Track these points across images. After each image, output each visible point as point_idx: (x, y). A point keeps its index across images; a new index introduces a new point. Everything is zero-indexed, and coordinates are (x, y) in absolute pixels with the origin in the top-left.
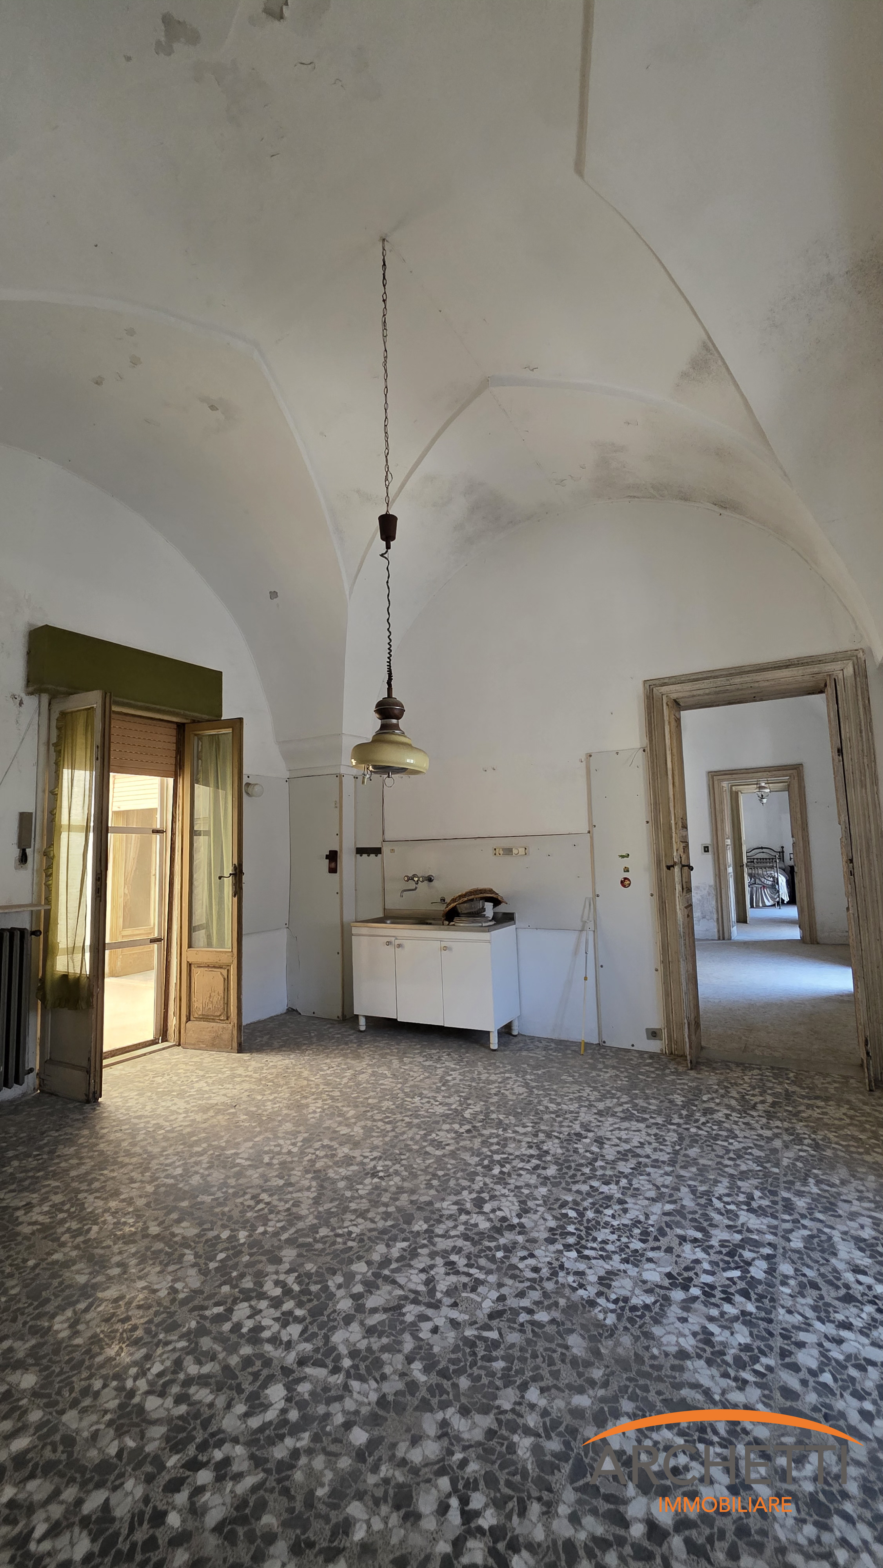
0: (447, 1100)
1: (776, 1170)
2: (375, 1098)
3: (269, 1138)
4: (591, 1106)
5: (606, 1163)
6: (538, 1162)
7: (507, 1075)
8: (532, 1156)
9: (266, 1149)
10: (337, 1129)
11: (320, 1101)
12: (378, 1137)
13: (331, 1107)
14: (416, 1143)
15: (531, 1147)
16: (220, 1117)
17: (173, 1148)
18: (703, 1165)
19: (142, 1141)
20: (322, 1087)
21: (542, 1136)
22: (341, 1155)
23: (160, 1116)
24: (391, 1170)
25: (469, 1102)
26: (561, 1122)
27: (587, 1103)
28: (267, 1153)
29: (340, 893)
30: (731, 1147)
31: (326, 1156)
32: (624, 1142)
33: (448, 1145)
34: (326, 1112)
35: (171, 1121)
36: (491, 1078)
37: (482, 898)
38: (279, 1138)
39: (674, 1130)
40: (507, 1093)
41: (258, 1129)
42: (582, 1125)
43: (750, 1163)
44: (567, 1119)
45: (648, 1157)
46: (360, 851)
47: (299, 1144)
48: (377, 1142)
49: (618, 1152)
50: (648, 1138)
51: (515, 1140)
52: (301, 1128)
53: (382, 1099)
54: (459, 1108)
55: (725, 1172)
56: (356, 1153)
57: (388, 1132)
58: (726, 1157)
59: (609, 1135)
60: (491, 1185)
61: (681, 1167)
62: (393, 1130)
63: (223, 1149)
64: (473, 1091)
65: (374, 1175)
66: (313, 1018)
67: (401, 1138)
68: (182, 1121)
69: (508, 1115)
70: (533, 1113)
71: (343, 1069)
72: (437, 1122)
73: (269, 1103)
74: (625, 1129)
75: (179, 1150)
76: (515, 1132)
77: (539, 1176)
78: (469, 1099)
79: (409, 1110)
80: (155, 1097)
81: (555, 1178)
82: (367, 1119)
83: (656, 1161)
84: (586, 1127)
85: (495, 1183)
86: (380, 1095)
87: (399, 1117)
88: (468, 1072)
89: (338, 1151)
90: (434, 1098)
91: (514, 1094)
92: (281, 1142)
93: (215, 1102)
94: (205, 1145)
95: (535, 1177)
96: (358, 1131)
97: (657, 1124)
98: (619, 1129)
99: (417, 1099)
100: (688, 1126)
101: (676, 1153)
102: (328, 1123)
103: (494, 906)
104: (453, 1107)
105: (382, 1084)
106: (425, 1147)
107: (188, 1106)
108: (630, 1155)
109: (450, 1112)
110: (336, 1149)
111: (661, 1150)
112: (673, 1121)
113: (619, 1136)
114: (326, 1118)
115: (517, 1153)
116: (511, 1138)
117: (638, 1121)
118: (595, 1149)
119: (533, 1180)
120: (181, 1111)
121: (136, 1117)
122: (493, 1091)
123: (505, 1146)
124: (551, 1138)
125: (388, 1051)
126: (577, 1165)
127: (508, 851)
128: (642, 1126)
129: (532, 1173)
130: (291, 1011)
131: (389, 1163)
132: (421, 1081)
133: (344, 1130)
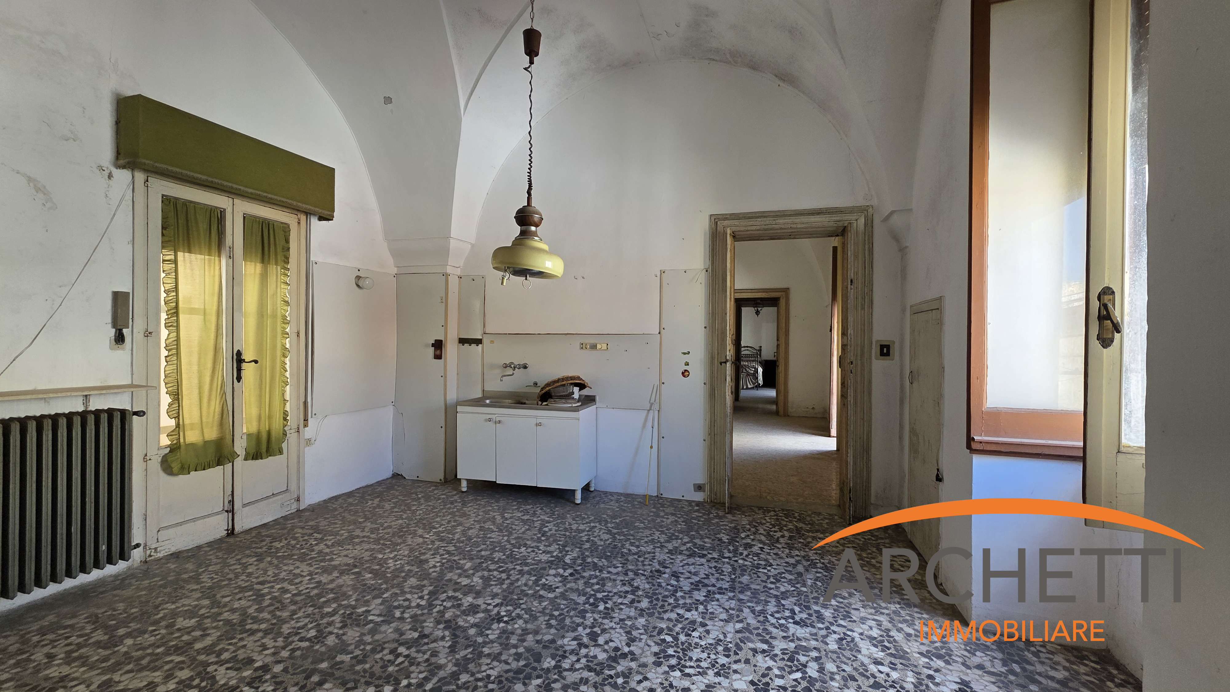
0: (548, 549)
1: (804, 589)
2: (486, 550)
3: (396, 594)
4: (662, 547)
5: (685, 593)
6: (633, 597)
7: (592, 524)
8: (627, 592)
9: (396, 604)
10: (459, 581)
11: (438, 556)
12: (496, 585)
13: (449, 561)
14: (530, 588)
15: (624, 585)
16: (345, 578)
17: (303, 610)
18: (755, 589)
19: (268, 606)
20: (437, 543)
21: (631, 574)
22: (466, 604)
23: (283, 580)
24: (513, 614)
25: (567, 549)
26: (643, 562)
27: (659, 545)
28: (397, 607)
29: (444, 376)
30: (769, 573)
31: (453, 606)
32: (694, 575)
33: (557, 588)
34: (446, 565)
35: (297, 584)
36: (580, 528)
37: (571, 384)
38: (406, 592)
39: (728, 563)
40: (596, 539)
41: (384, 586)
42: (660, 563)
43: (786, 584)
44: (647, 558)
45: (714, 586)
46: (463, 341)
47: (426, 597)
48: (496, 590)
49: (692, 584)
50: (710, 571)
51: (610, 579)
52: (425, 582)
53: (493, 550)
54: (560, 555)
55: (771, 594)
56: (480, 601)
57: (504, 580)
58: (768, 581)
59: (681, 570)
60: (600, 620)
61: (739, 592)
62: (508, 578)
63: (354, 607)
64: (568, 539)
65: (499, 620)
66: (417, 482)
67: (516, 585)
68: (307, 584)
69: (600, 558)
70: (620, 556)
71: (454, 526)
72: (544, 569)
73: (391, 561)
74: (692, 564)
75: (310, 612)
76: (609, 572)
77: (636, 608)
78: (566, 546)
79: (518, 559)
80: (275, 562)
81: (649, 609)
82: (483, 570)
83: (721, 588)
84: (662, 564)
85: (603, 618)
86: (490, 547)
87: (510, 566)
88: (561, 523)
89: (463, 601)
90: (538, 547)
91: (601, 540)
92: (409, 596)
93: (338, 563)
94: (334, 605)
95: (633, 610)
96: (477, 580)
97: (714, 558)
98: (688, 564)
99: (523, 549)
100: (736, 559)
101: (733, 580)
102: (449, 576)
103: (580, 390)
104: (555, 554)
105: (490, 538)
106: (539, 591)
107: (311, 569)
108: (700, 585)
109: (553, 559)
110: (461, 599)
111: (722, 580)
112: (726, 556)
113: (688, 570)
114: (446, 571)
115: (615, 591)
116: (607, 578)
117: (699, 557)
118: (674, 582)
119: (633, 613)
120: (304, 574)
121: (258, 583)
122: (584, 539)
123: (604, 585)
124: (638, 575)
125: (490, 508)
126: (663, 597)
127: (594, 347)
128: (703, 560)
129: (630, 607)
130: (396, 476)
131: (509, 608)
132: (524, 533)
133: (465, 581)
